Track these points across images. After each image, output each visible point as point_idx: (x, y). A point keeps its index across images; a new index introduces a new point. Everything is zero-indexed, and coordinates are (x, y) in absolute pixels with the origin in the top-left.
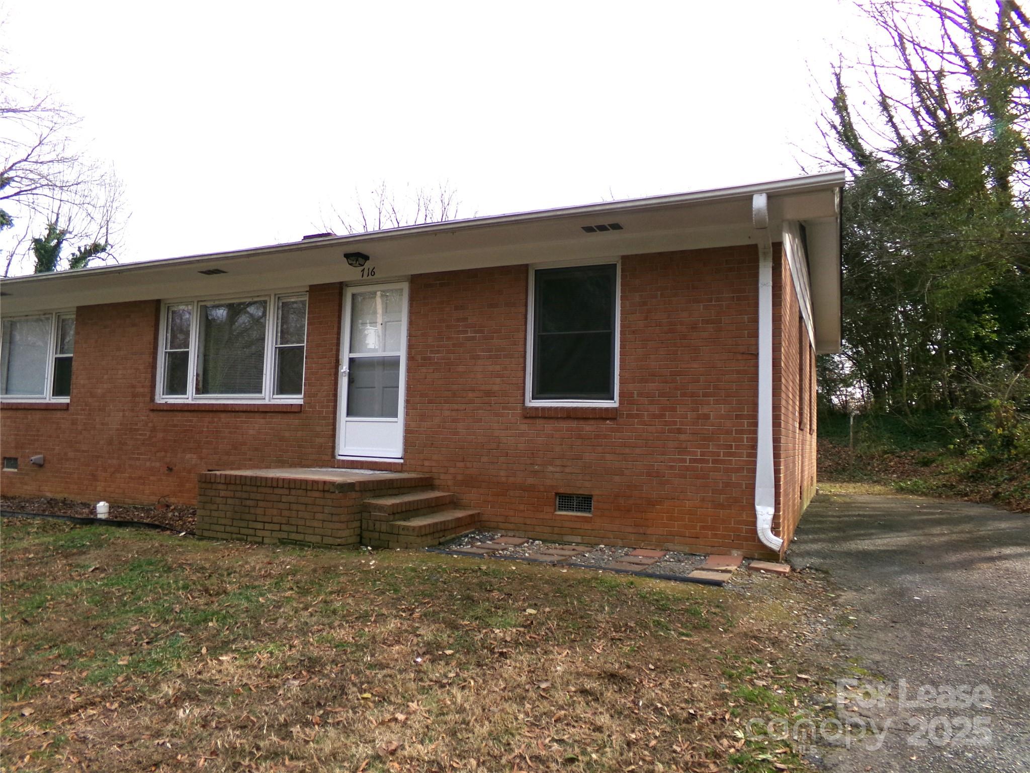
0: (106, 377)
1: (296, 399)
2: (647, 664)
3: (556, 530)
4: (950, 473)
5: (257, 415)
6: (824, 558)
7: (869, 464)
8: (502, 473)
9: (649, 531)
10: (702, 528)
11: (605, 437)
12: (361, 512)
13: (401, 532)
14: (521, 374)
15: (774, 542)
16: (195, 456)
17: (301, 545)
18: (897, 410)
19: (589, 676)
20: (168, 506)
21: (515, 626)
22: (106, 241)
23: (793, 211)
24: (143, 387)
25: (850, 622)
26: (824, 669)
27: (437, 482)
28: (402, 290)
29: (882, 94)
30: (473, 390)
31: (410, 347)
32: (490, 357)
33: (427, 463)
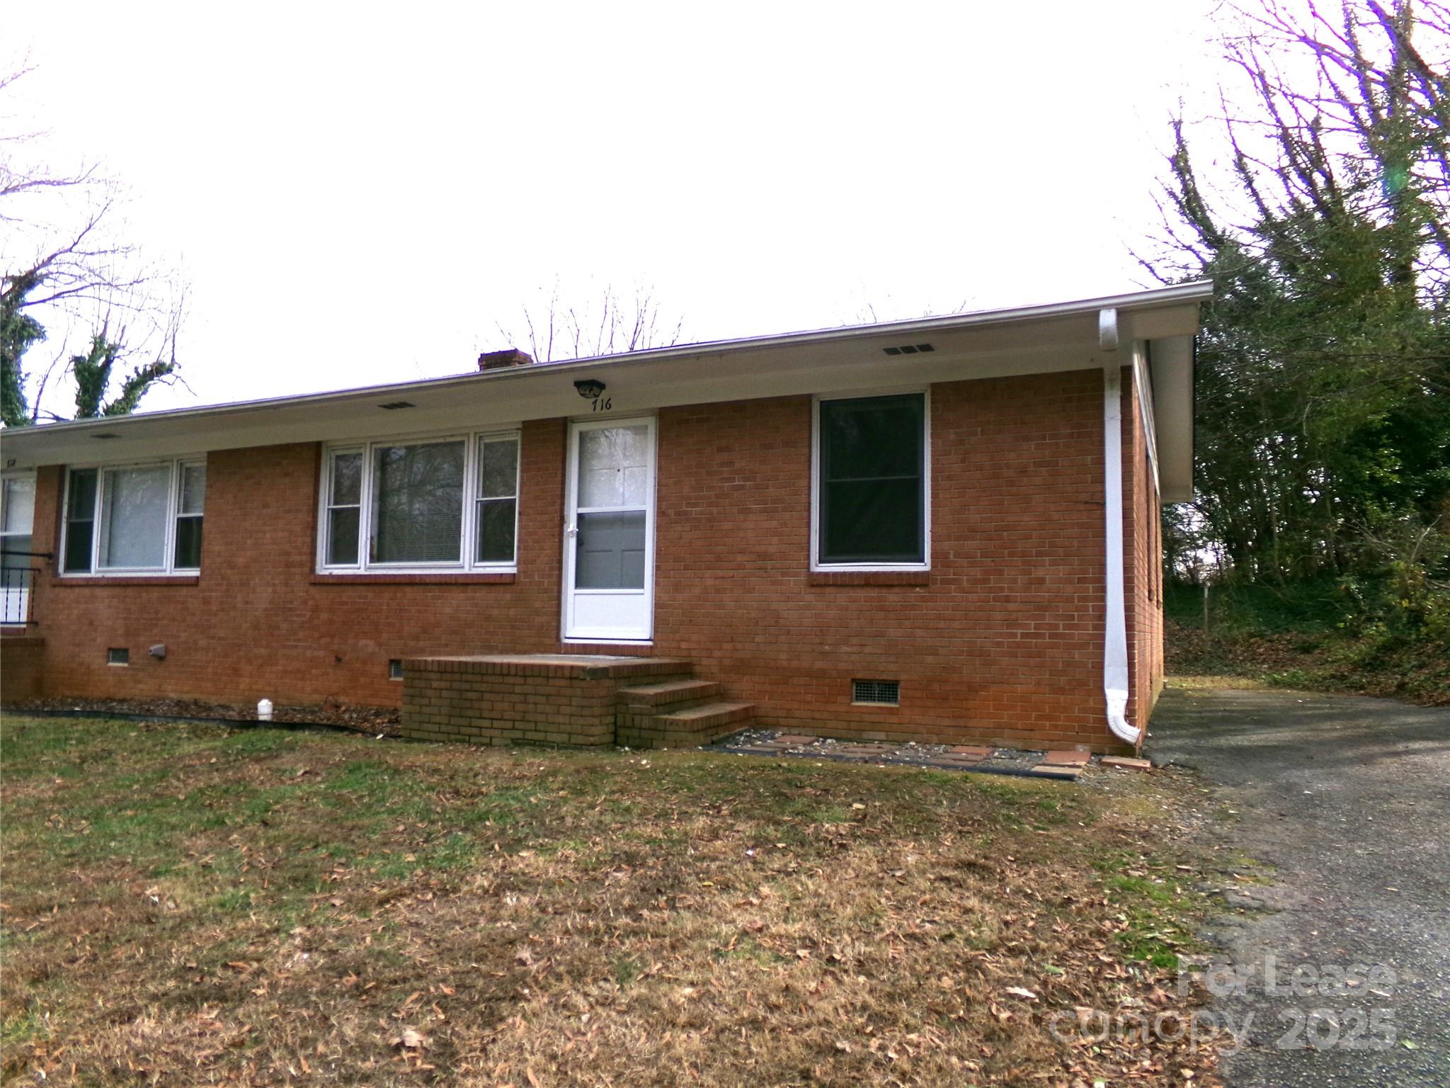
0: (249, 542)
1: (506, 568)
2: (1005, 856)
3: (853, 725)
4: (1340, 660)
5: (454, 588)
6: (1190, 754)
7: (1230, 651)
8: (783, 656)
9: (972, 723)
10: (1039, 718)
11: (914, 608)
12: (615, 705)
13: (668, 727)
14: (804, 530)
15: (1130, 733)
16: (371, 643)
17: (540, 745)
18: (1267, 578)
19: (946, 865)
20: (337, 707)
21: (845, 820)
22: (173, 359)
23: (1144, 329)
24: (300, 554)
25: (1231, 816)
26: (1205, 860)
27: (697, 669)
28: (646, 427)
29: (1237, 151)
30: (742, 552)
31: (661, 499)
32: (765, 511)
33: (684, 645)
